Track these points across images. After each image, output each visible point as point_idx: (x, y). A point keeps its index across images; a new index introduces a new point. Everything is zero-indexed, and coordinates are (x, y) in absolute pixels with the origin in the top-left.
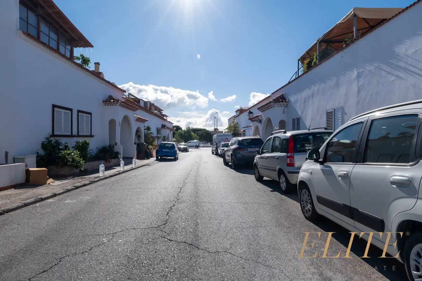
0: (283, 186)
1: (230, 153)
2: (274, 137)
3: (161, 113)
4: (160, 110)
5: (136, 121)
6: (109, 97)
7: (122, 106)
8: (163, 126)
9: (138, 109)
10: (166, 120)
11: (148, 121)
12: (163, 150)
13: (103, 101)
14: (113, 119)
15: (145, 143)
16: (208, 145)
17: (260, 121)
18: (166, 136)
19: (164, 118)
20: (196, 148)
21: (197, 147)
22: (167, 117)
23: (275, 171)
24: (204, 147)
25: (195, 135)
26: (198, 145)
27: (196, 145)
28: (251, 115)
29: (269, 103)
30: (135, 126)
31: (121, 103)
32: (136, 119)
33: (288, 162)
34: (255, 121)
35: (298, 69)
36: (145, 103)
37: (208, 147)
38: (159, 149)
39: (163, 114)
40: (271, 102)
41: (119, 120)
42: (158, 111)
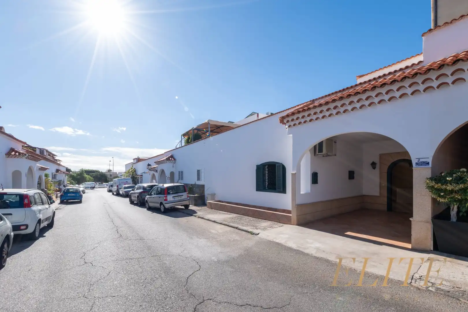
0: (162, 210)
1: (136, 195)
2: (158, 187)
3: (54, 158)
4: (53, 156)
5: (39, 170)
6: (11, 149)
7: (28, 159)
8: (58, 171)
9: (41, 159)
10: (59, 165)
11: (49, 169)
12: (68, 195)
13: (6, 154)
14: (18, 171)
15: (46, 189)
16: (104, 186)
17: (157, 171)
18: (61, 180)
19: (58, 162)
20: (91, 189)
21: (93, 188)
22: (61, 162)
23: (159, 203)
24: (99, 188)
25: (89, 177)
26: (93, 186)
27: (91, 186)
28: (150, 167)
29: (163, 160)
30: (37, 174)
31: (29, 156)
32: (39, 168)
33: (165, 199)
34: (153, 170)
35: (182, 140)
36: (40, 151)
37: (104, 187)
38: (63, 194)
39: (56, 159)
40: (165, 160)
41: (24, 171)
42: (52, 157)
